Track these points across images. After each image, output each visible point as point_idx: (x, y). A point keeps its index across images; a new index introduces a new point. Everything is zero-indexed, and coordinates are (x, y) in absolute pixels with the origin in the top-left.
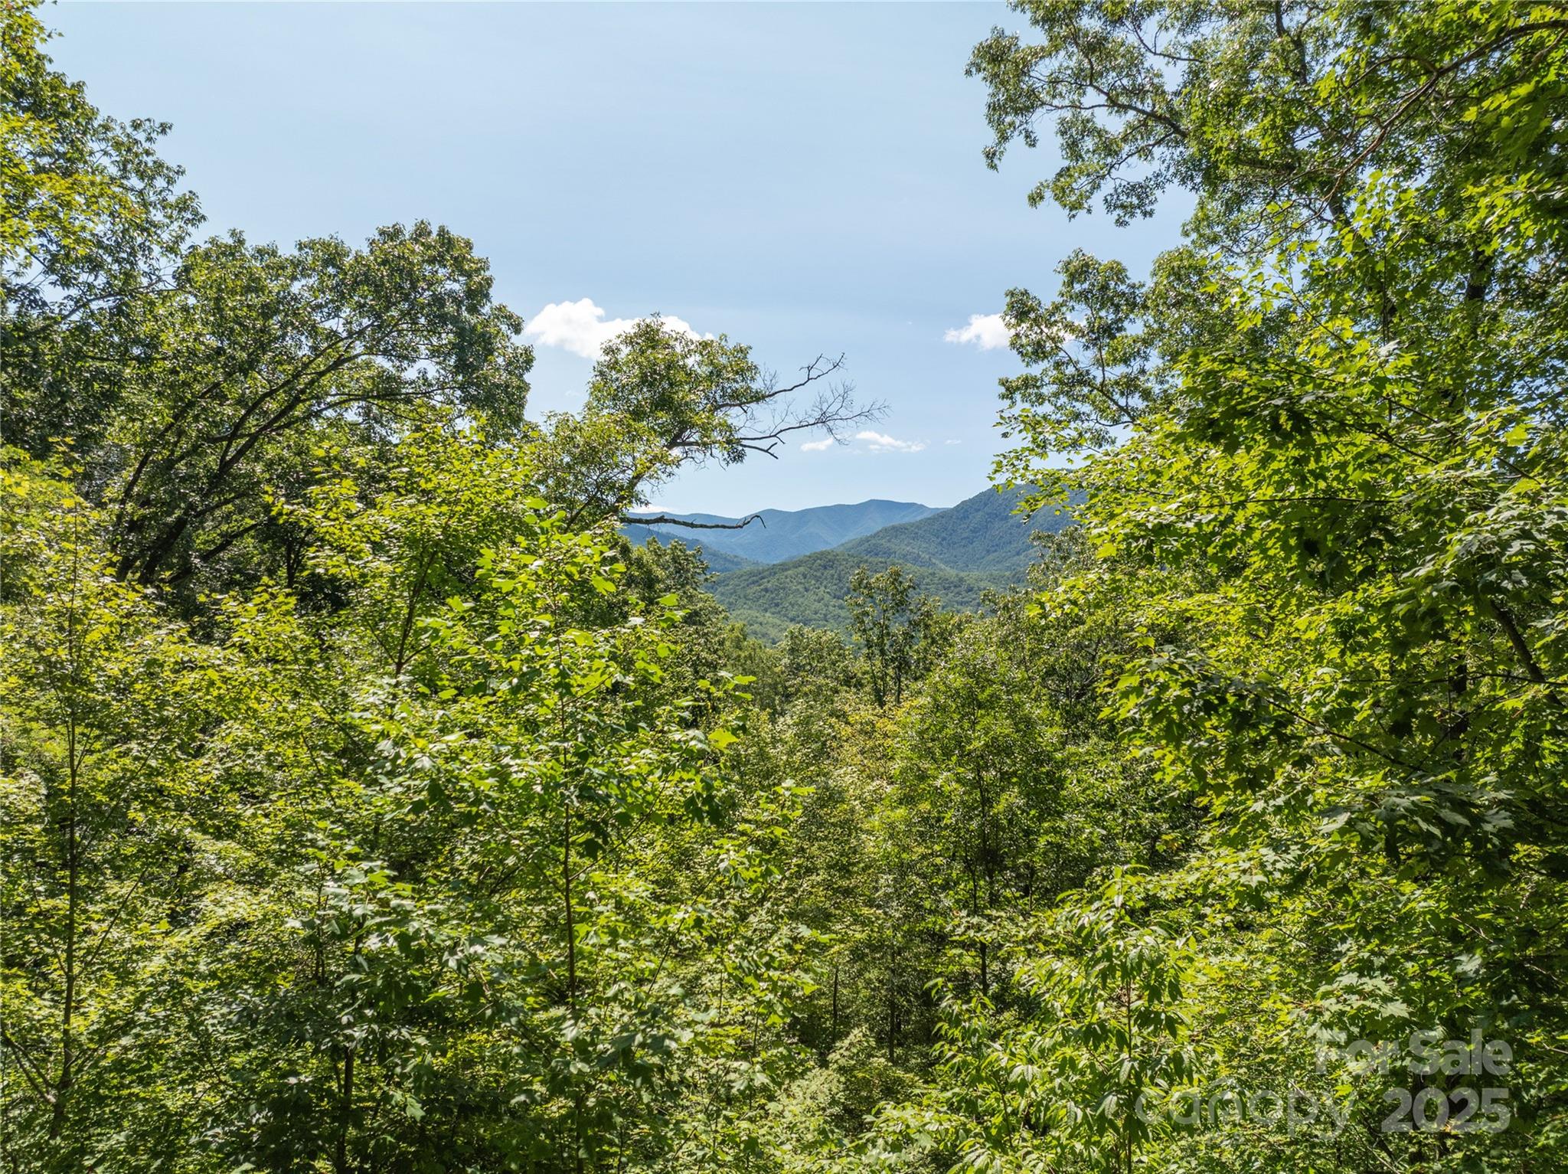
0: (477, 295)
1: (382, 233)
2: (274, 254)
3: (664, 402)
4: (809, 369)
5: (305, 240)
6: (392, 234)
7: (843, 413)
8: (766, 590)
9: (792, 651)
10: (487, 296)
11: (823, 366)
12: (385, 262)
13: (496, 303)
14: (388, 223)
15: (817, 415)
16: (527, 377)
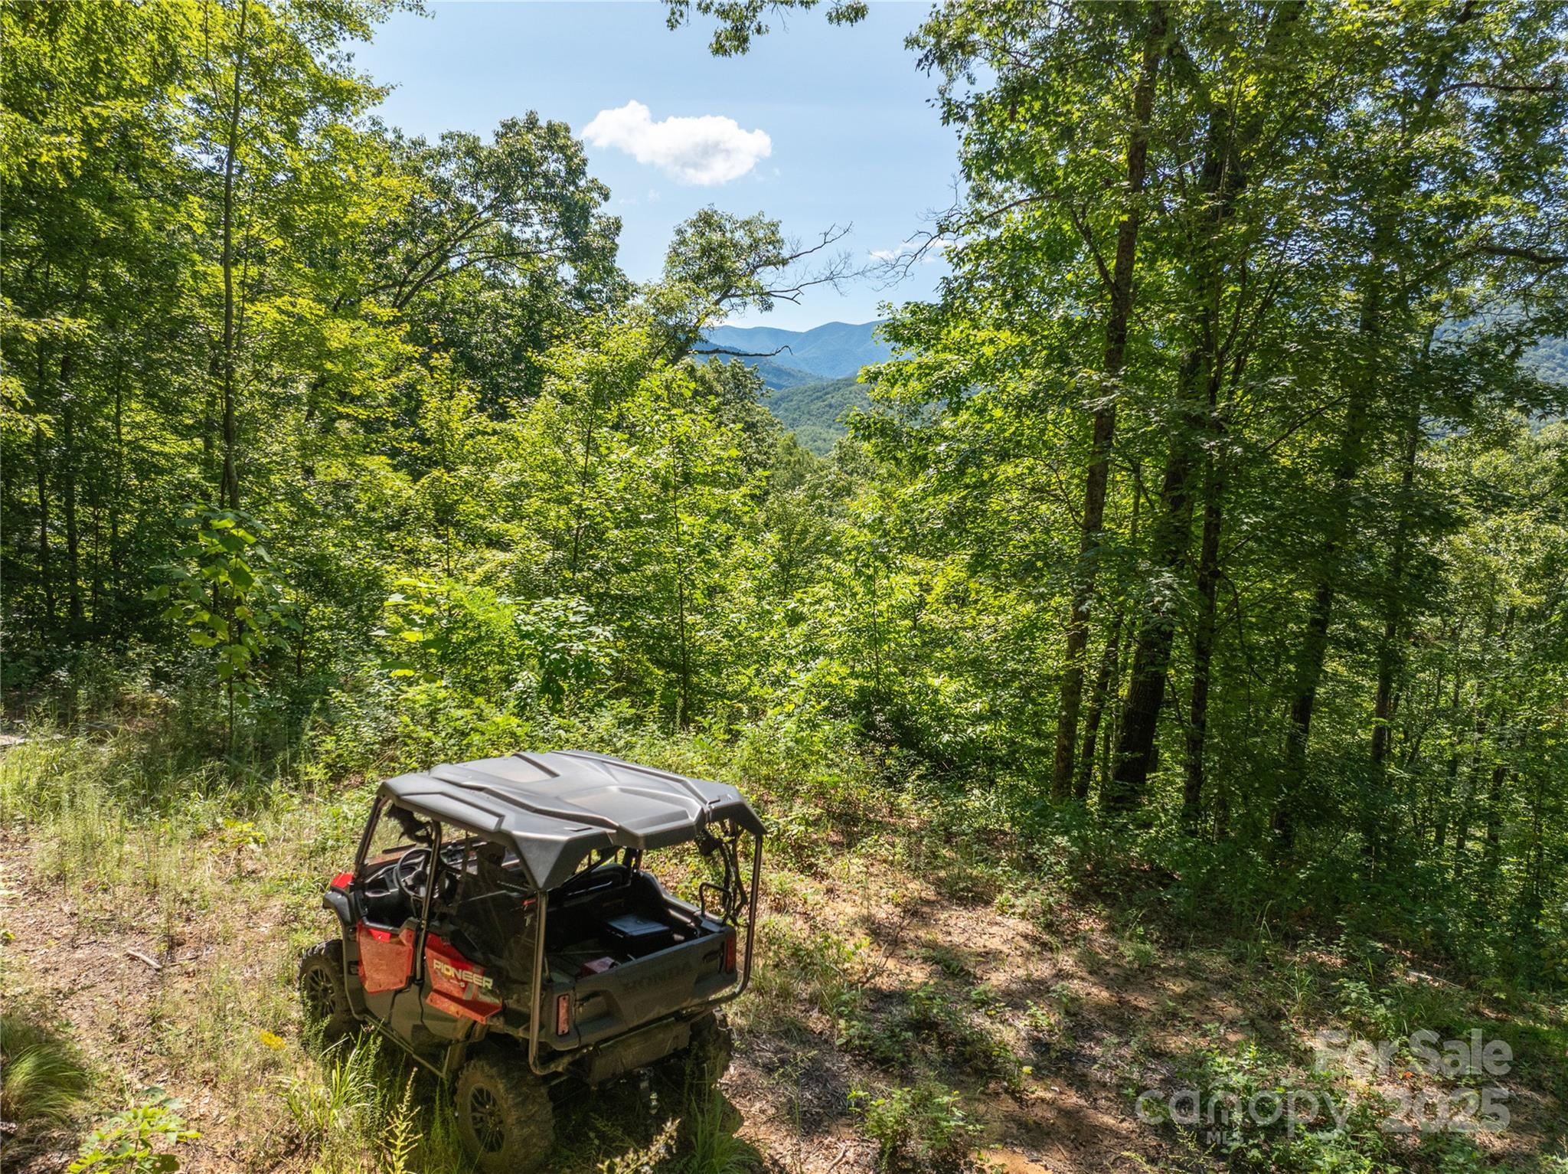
0: (575, 172)
1: (504, 125)
2: (423, 144)
3: (717, 269)
4: (826, 234)
5: (445, 132)
6: (509, 127)
7: (845, 272)
8: (830, 406)
9: (840, 459)
10: (584, 173)
11: (836, 232)
12: (511, 154)
13: (590, 177)
14: (507, 117)
15: (828, 273)
16: (617, 241)
